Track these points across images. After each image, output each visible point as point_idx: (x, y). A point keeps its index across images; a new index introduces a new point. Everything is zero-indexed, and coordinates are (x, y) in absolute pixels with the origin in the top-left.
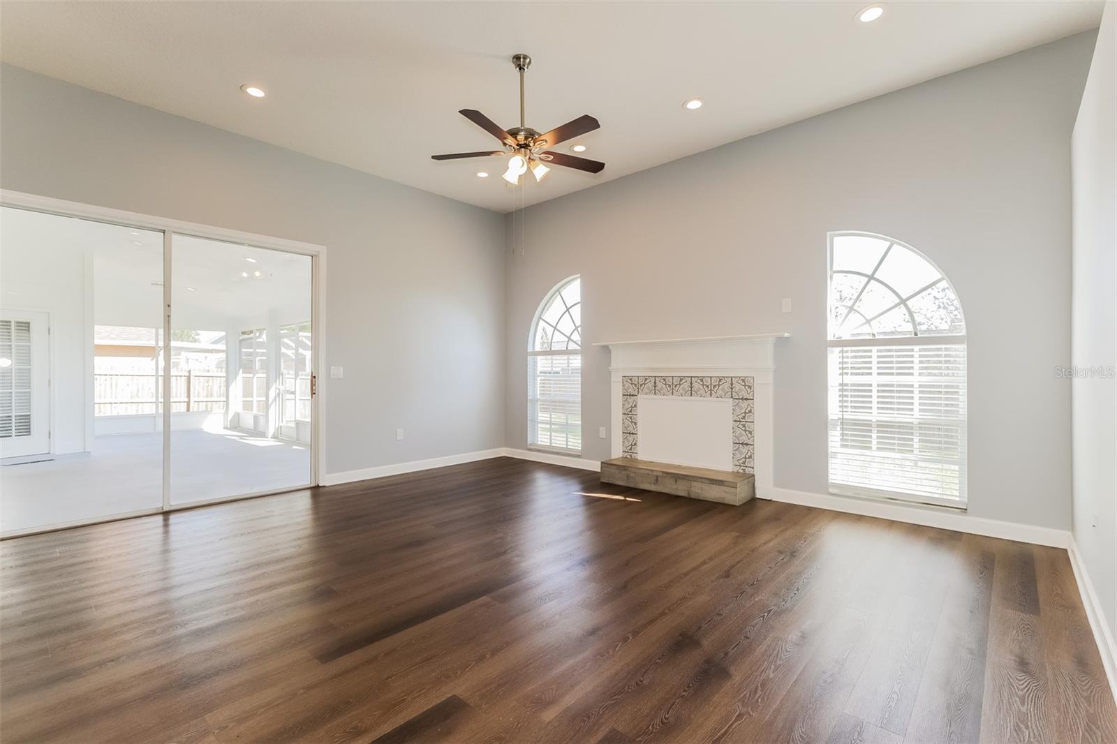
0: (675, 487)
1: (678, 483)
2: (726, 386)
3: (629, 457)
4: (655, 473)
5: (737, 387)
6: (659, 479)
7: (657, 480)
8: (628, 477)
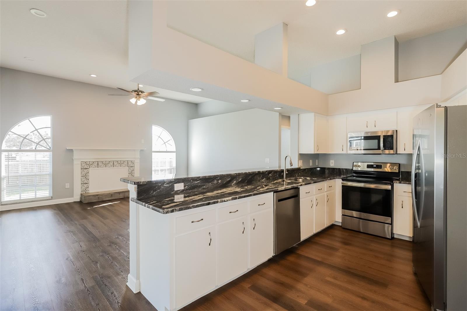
0: (119, 196)
1: (120, 195)
2: (126, 163)
3: (84, 193)
4: (111, 194)
5: (129, 163)
6: (113, 195)
7: (112, 196)
8: (98, 198)
